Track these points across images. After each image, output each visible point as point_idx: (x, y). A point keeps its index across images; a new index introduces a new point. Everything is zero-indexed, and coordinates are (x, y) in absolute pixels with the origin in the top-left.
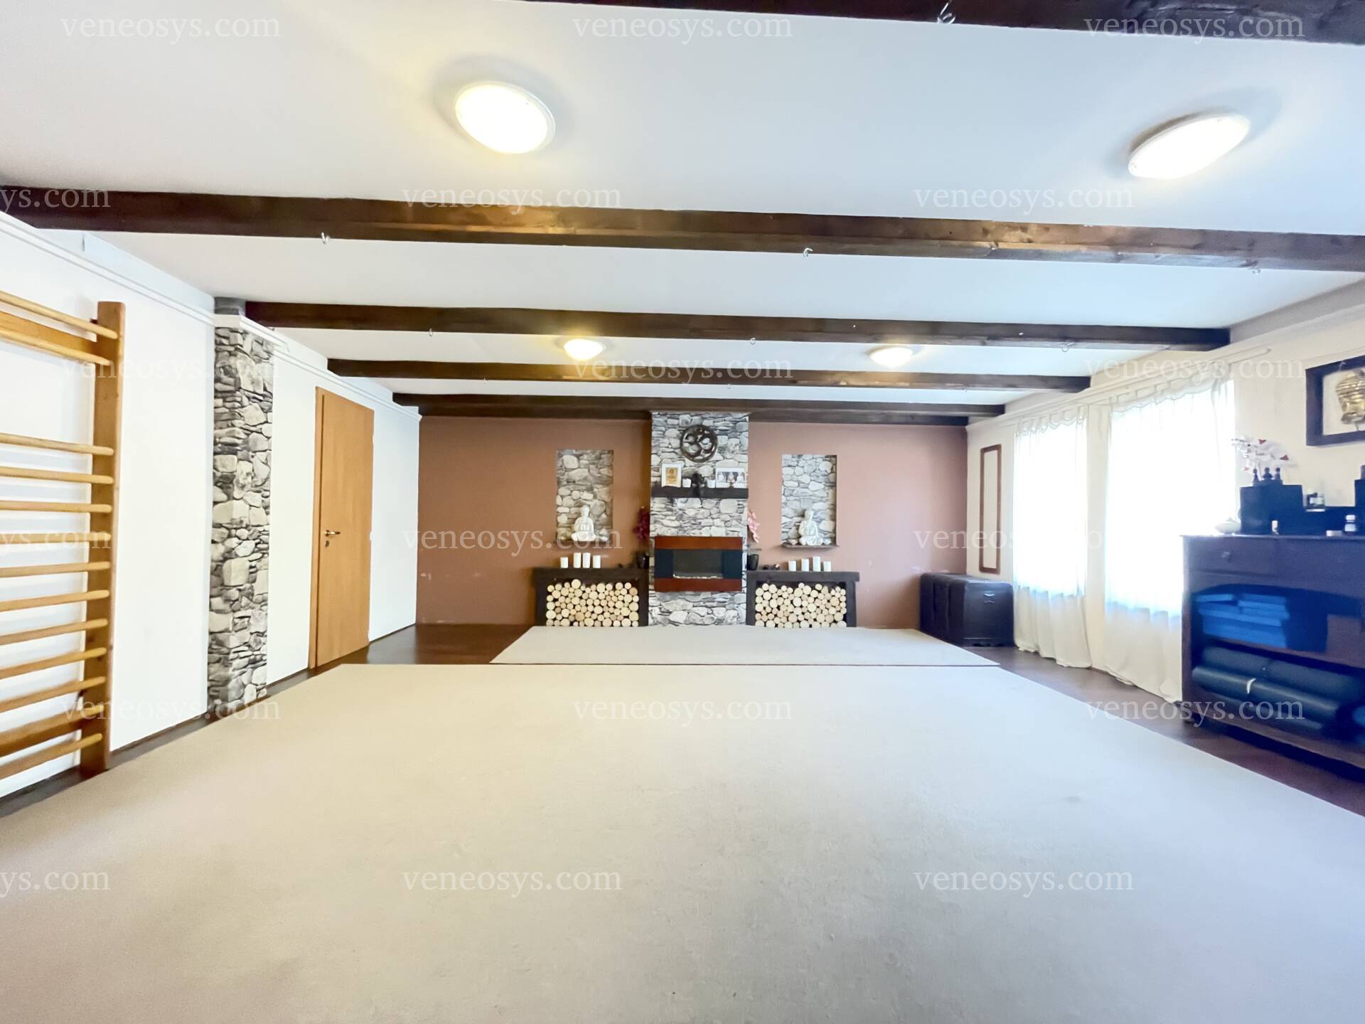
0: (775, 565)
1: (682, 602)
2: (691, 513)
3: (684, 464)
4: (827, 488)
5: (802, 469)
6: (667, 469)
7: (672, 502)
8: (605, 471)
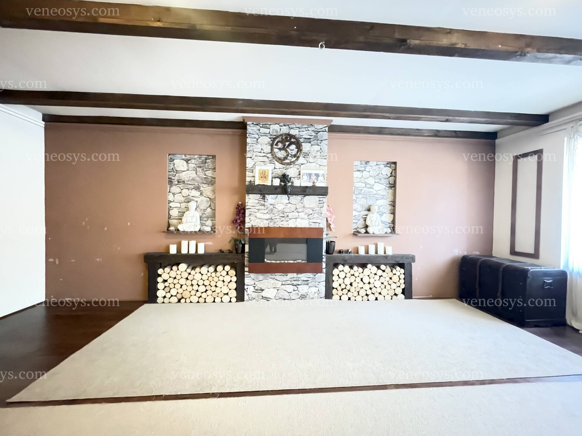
0: (348, 250)
1: (272, 281)
2: (280, 207)
3: (274, 166)
4: (387, 188)
5: (368, 173)
6: (260, 170)
7: (264, 198)
8: (209, 173)
